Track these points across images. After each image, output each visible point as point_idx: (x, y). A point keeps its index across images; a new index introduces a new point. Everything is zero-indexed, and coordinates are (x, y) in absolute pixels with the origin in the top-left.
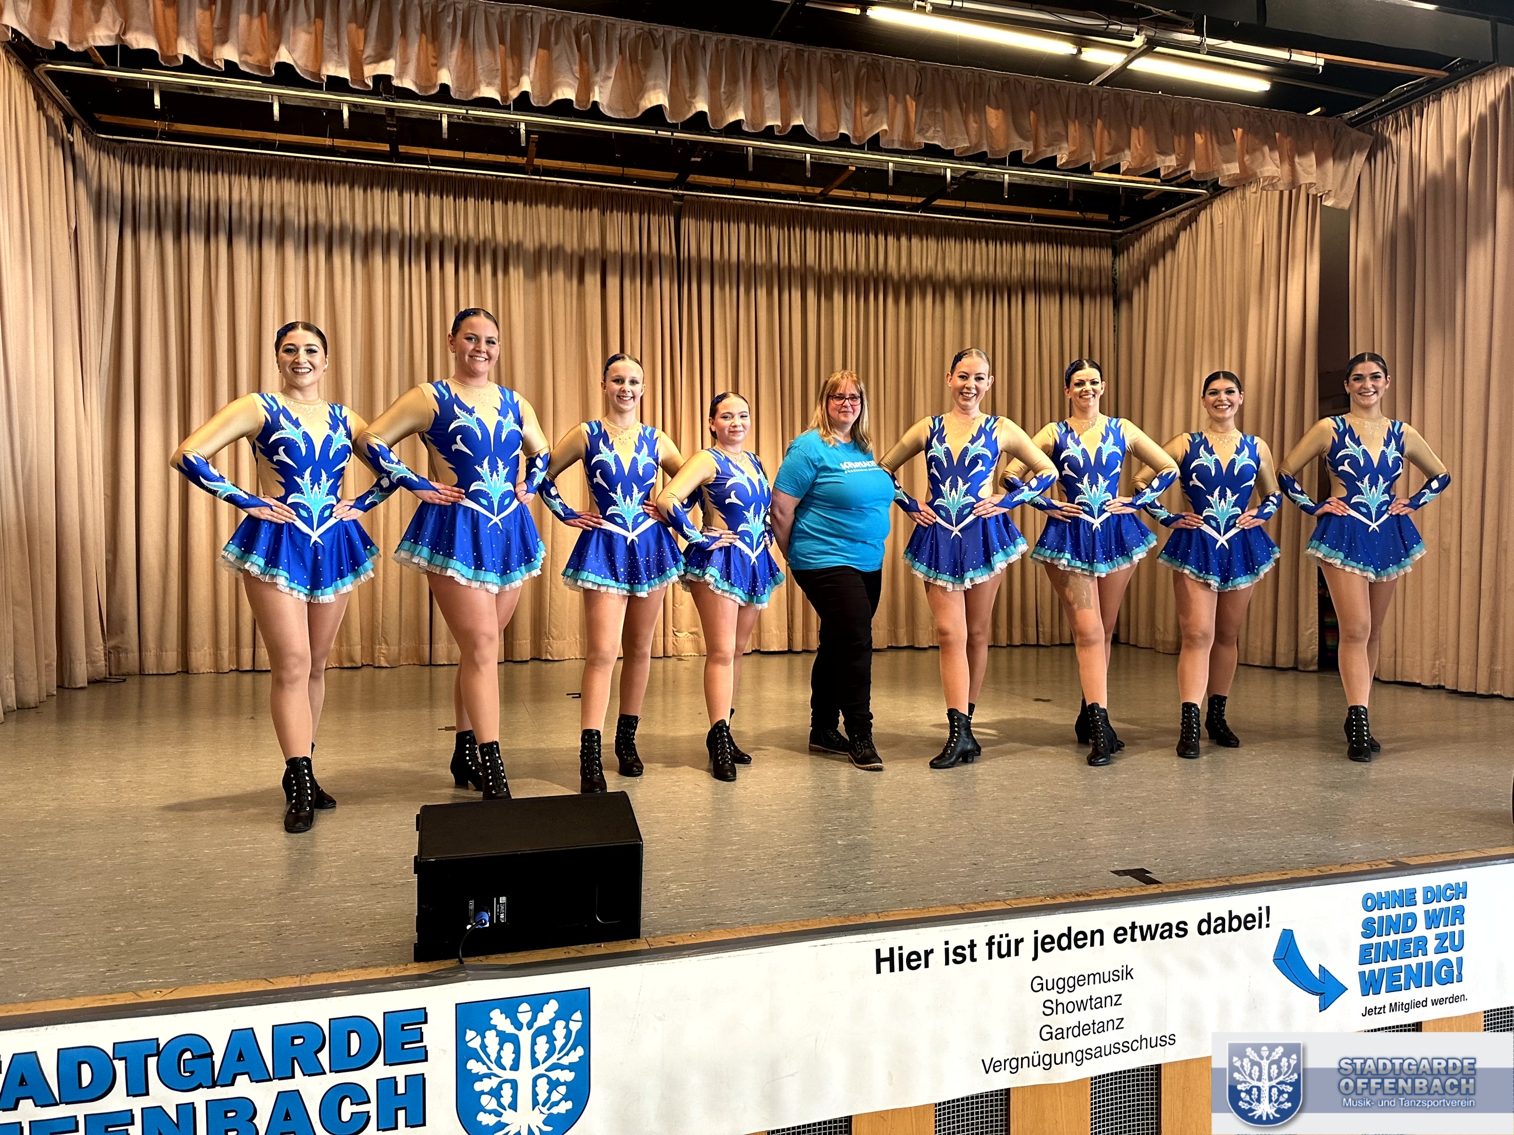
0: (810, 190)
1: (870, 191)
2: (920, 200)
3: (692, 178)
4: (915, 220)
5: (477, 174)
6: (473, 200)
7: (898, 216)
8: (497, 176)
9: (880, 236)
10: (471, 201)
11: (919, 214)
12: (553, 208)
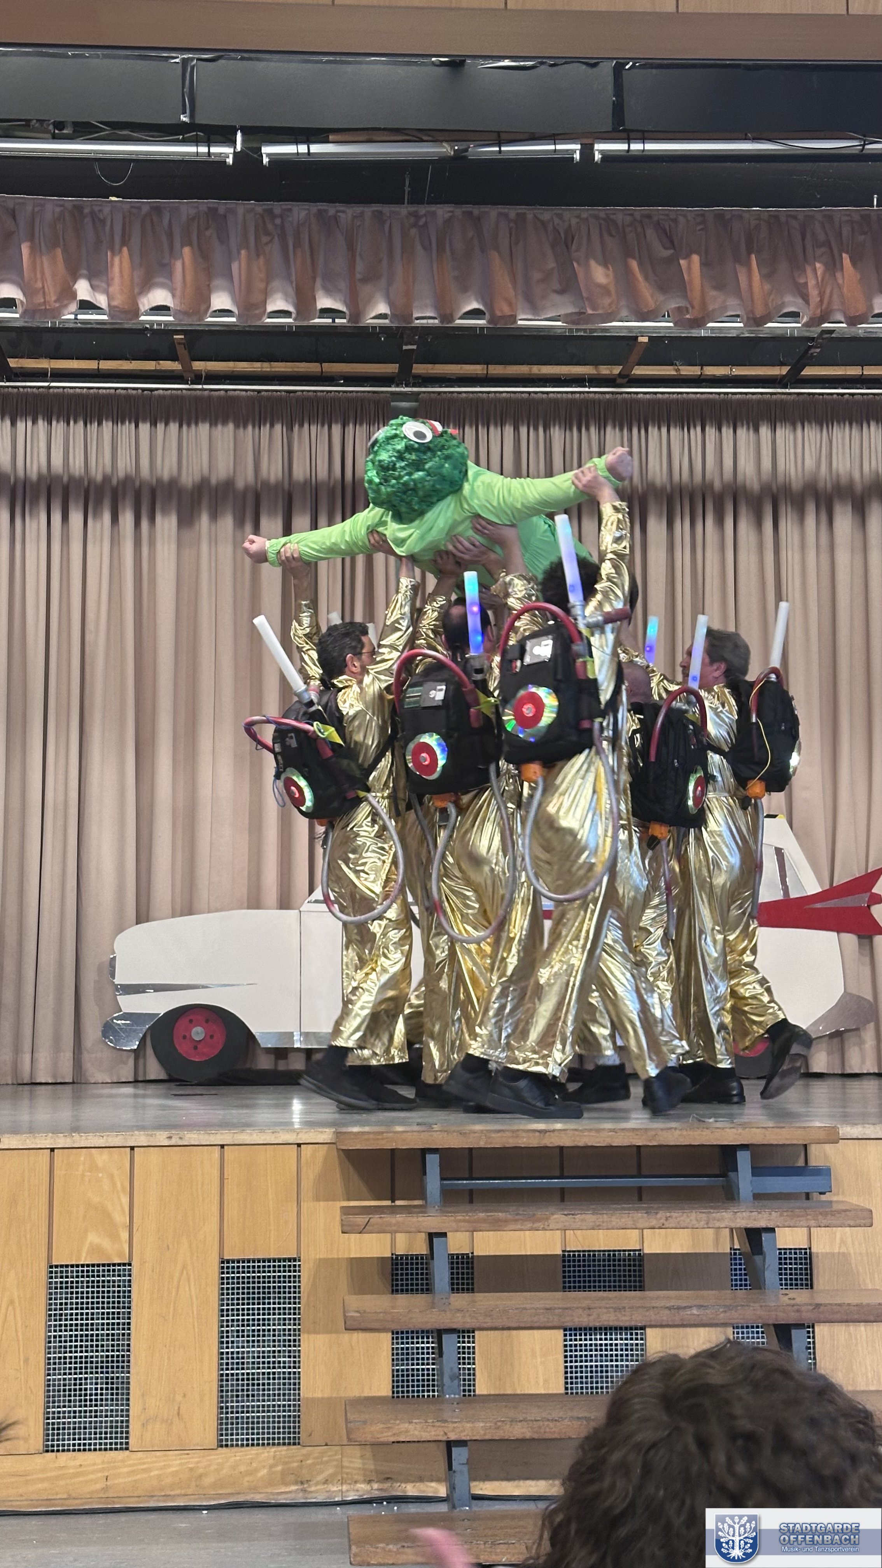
0: (605, 370)
1: (702, 365)
2: (784, 370)
3: (419, 369)
4: (782, 400)
5: (116, 389)
6: (110, 424)
7: (754, 397)
8: (143, 390)
9: (724, 429)
10: (107, 426)
11: (787, 391)
12: (220, 427)
